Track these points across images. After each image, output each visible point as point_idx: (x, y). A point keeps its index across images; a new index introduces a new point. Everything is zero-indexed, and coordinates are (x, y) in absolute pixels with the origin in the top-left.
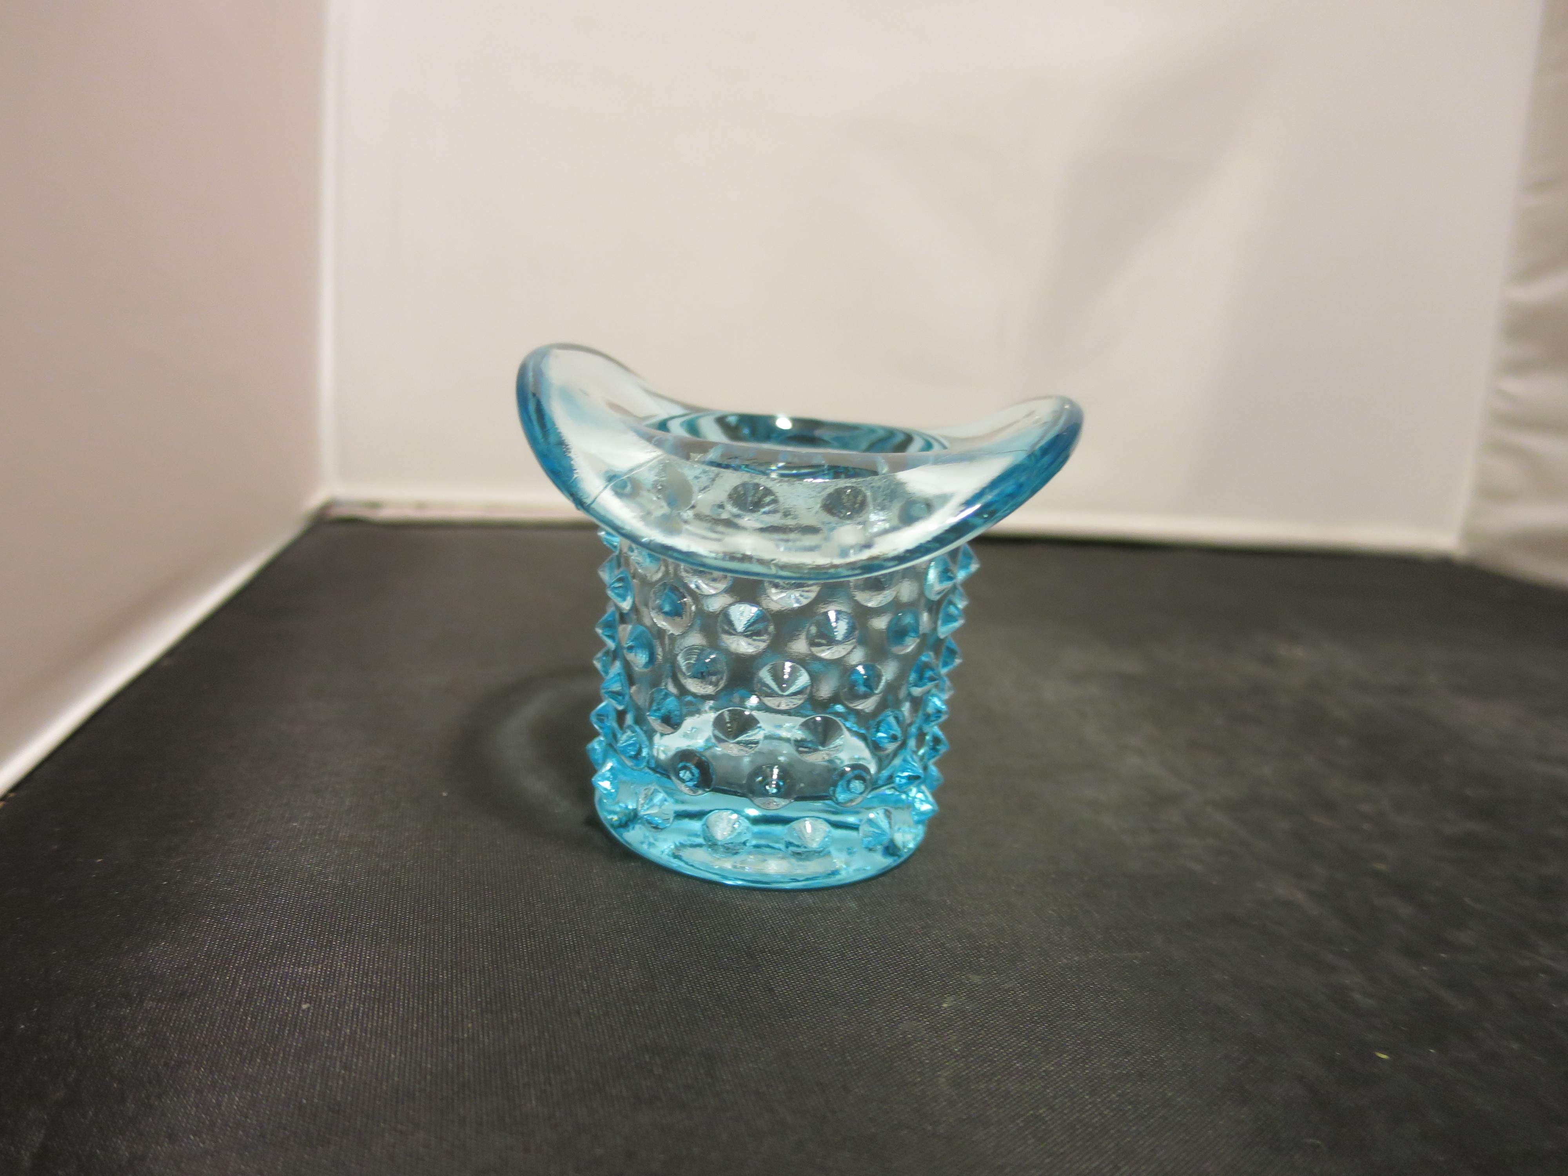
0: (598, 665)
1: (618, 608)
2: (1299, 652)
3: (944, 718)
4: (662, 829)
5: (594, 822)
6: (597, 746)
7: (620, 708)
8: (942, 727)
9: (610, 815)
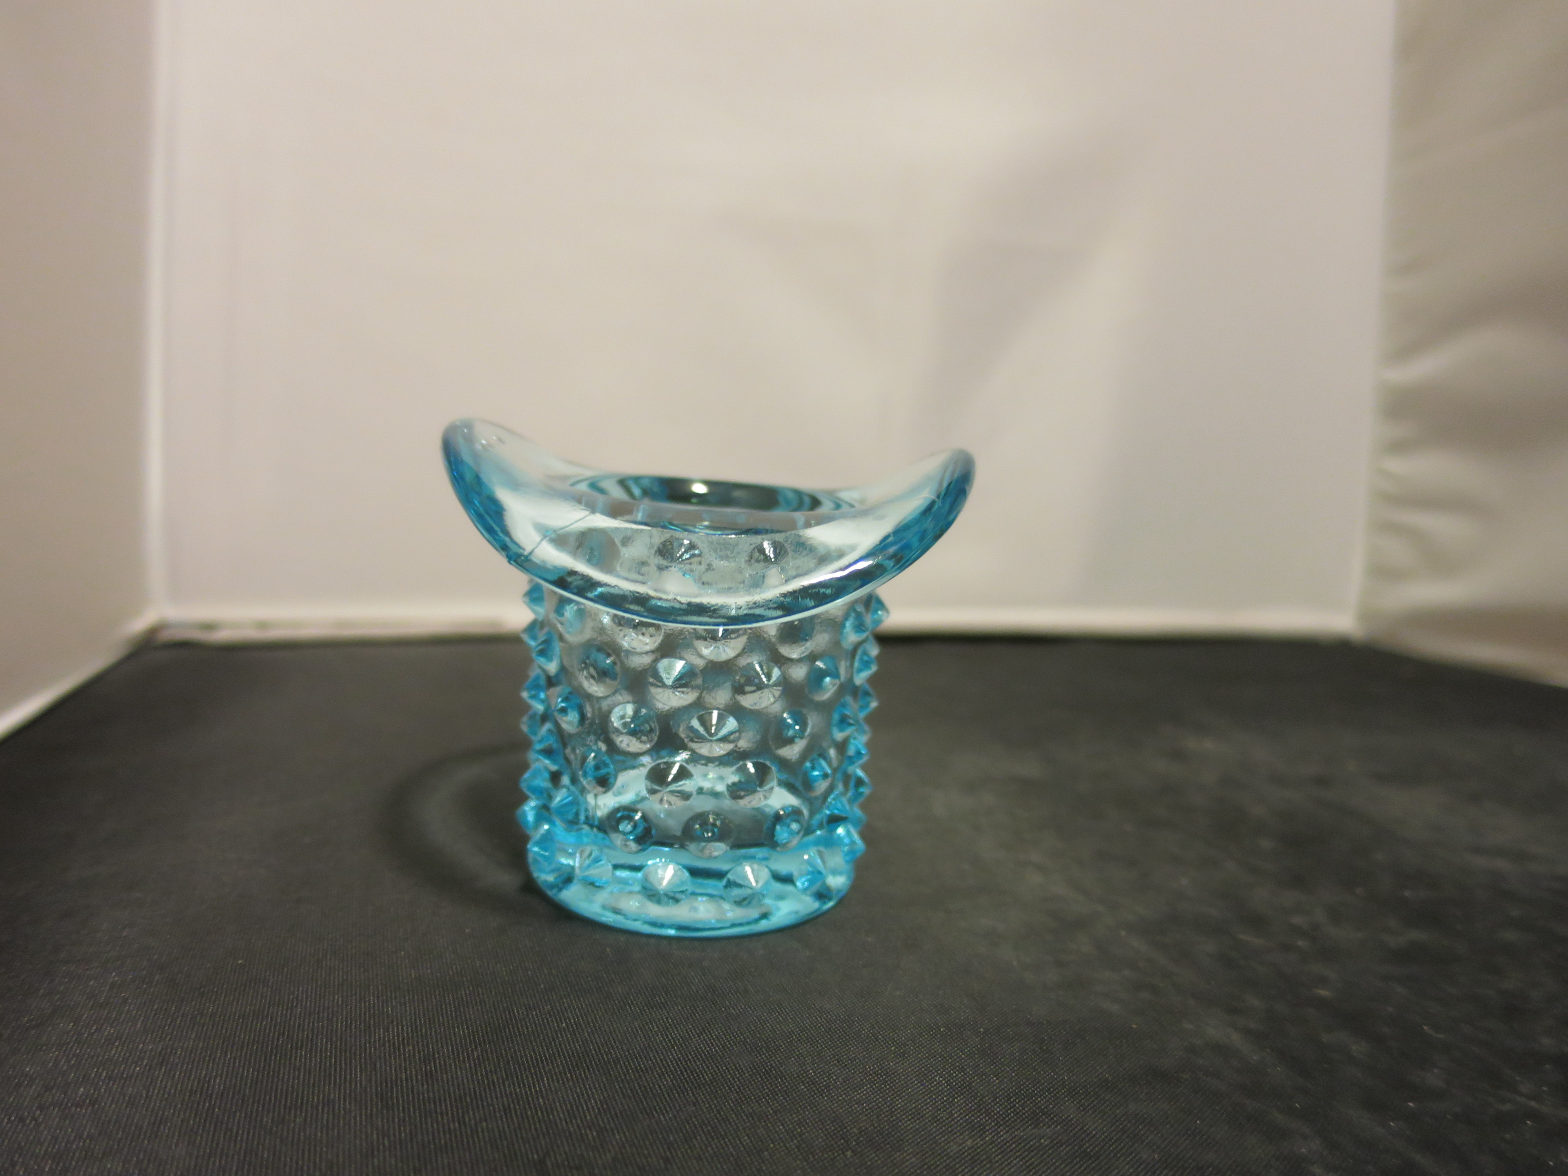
0: (525, 728)
1: (544, 671)
2: (1209, 745)
3: (865, 759)
4: (598, 887)
5: (531, 887)
6: (529, 810)
7: (554, 768)
8: (864, 768)
9: (545, 877)
